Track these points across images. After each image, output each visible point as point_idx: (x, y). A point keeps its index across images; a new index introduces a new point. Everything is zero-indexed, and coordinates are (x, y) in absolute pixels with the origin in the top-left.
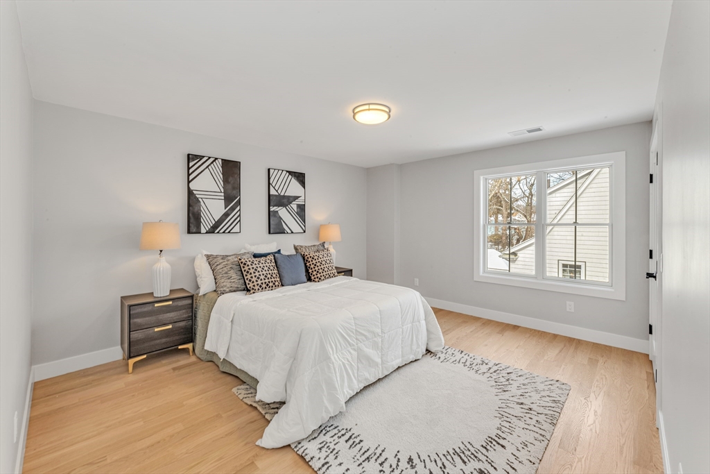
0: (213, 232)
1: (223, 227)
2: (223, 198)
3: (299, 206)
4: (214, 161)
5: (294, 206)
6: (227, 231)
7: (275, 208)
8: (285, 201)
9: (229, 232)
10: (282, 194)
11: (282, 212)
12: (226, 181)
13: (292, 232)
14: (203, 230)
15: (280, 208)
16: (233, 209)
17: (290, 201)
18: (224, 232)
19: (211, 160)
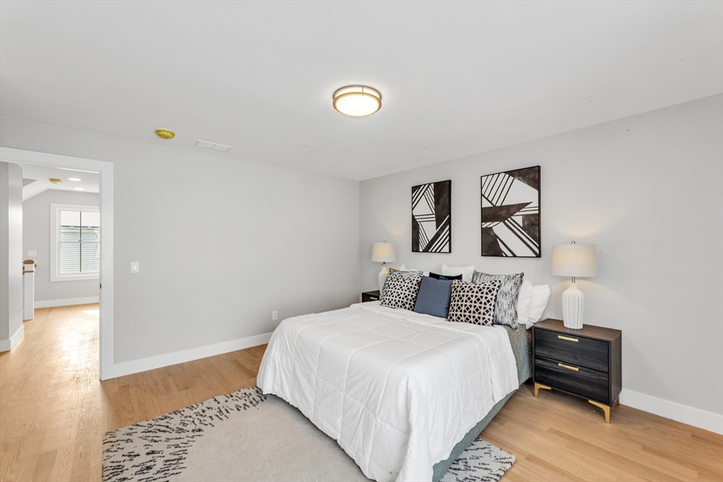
0: (427, 252)
1: (434, 247)
2: (434, 219)
3: (526, 217)
4: (428, 187)
5: (518, 218)
6: (438, 251)
7: (488, 223)
8: (503, 213)
9: (439, 252)
10: (499, 204)
11: (499, 229)
12: (437, 203)
13: (514, 256)
14: (421, 250)
15: (495, 223)
16: (443, 229)
17: (512, 212)
18: (435, 252)
19: (427, 186)
